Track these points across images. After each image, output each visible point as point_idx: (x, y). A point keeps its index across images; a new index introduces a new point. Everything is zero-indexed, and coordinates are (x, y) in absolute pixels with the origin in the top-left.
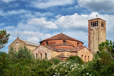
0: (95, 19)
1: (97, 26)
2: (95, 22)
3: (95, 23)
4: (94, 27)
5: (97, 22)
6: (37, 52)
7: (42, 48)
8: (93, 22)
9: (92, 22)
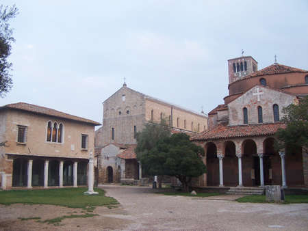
0: (241, 58)
1: (246, 69)
2: (241, 63)
3: (242, 66)
4: (240, 73)
5: (245, 63)
6: (246, 102)
7: (260, 92)
8: (238, 64)
9: (235, 62)
